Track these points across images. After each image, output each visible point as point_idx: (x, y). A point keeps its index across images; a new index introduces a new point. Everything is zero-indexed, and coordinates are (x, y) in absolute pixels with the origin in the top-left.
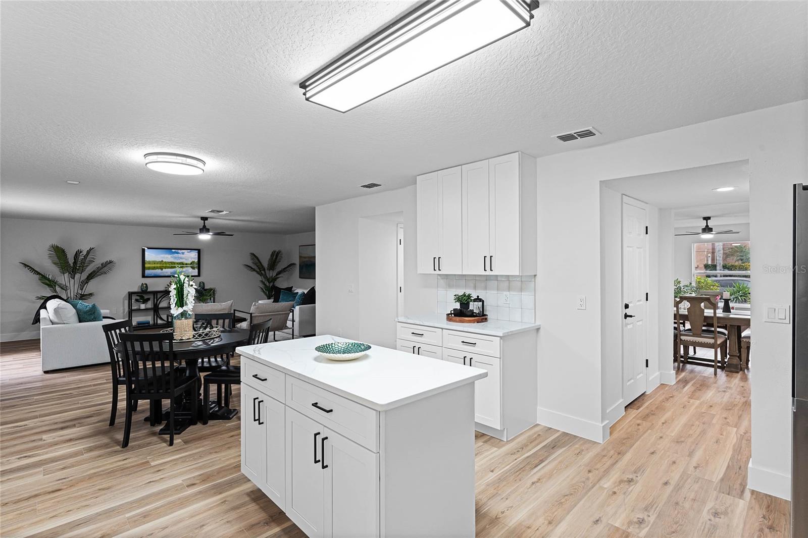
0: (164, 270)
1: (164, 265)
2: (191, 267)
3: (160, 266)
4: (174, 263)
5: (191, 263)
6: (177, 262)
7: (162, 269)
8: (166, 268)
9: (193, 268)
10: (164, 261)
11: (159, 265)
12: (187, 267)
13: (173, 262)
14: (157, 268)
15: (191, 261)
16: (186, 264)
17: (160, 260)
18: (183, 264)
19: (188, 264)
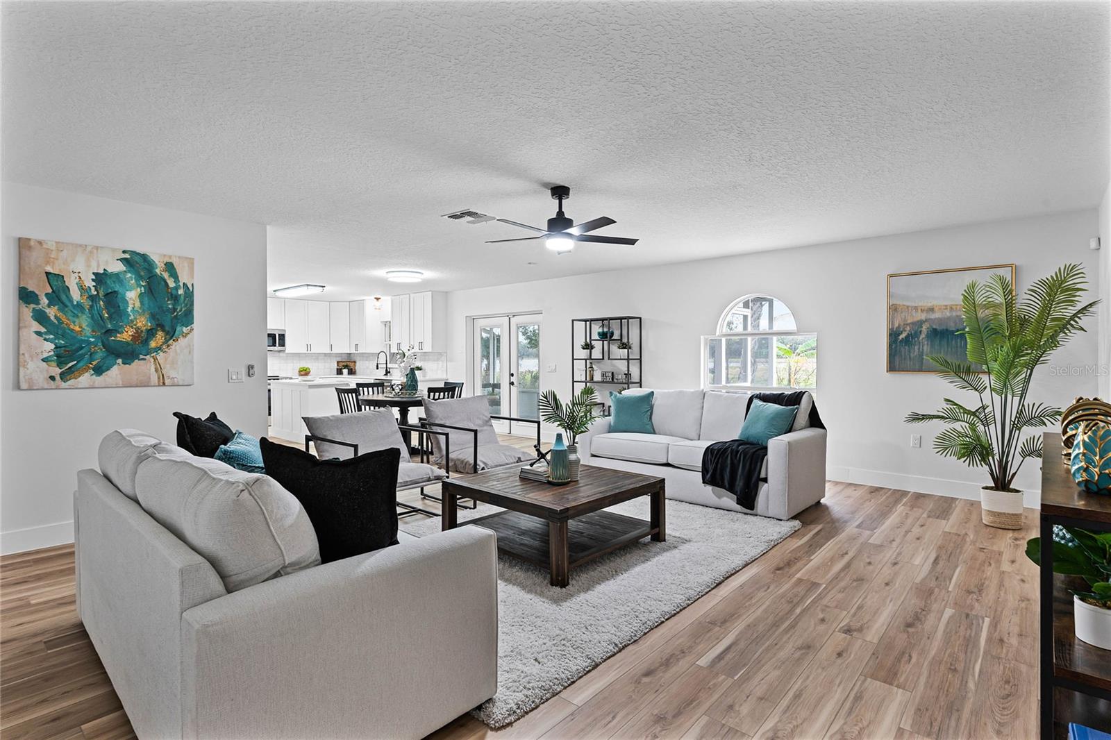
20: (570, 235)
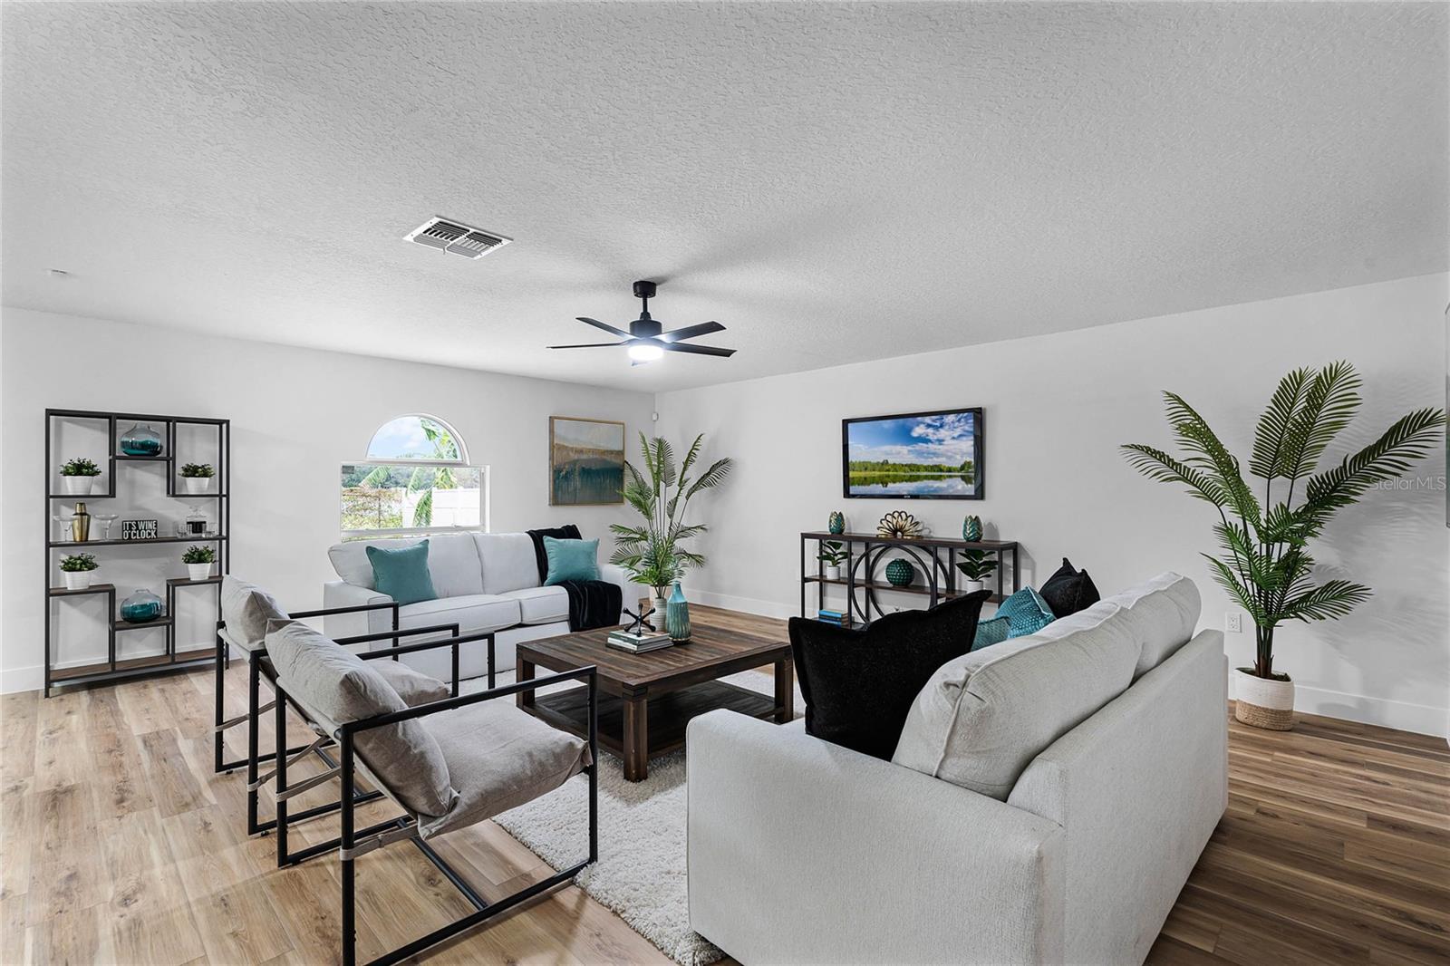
0: (890, 485)
1: (891, 473)
2: (963, 478)
3: (880, 477)
4: (917, 468)
5: (962, 468)
6: (925, 464)
7: (885, 484)
8: (895, 480)
9: (966, 479)
10: (891, 461)
11: (877, 473)
12: (950, 477)
13: (915, 465)
14: (873, 481)
15: (962, 462)
16: (950, 470)
17: (881, 461)
18: (938, 468)
19: (955, 470)
20: (660, 342)
